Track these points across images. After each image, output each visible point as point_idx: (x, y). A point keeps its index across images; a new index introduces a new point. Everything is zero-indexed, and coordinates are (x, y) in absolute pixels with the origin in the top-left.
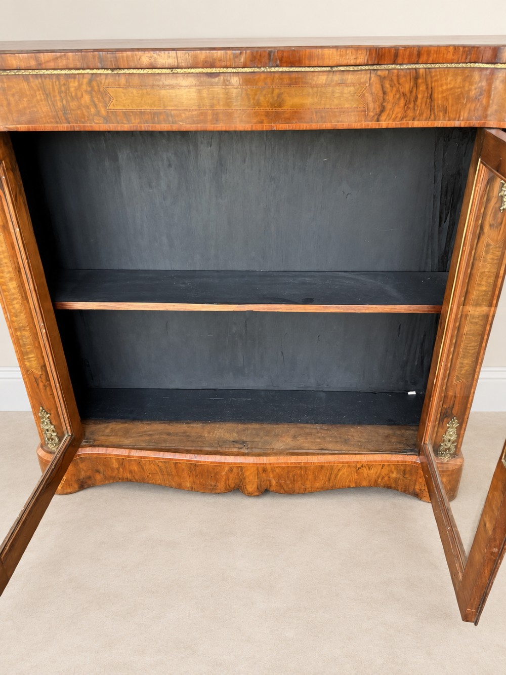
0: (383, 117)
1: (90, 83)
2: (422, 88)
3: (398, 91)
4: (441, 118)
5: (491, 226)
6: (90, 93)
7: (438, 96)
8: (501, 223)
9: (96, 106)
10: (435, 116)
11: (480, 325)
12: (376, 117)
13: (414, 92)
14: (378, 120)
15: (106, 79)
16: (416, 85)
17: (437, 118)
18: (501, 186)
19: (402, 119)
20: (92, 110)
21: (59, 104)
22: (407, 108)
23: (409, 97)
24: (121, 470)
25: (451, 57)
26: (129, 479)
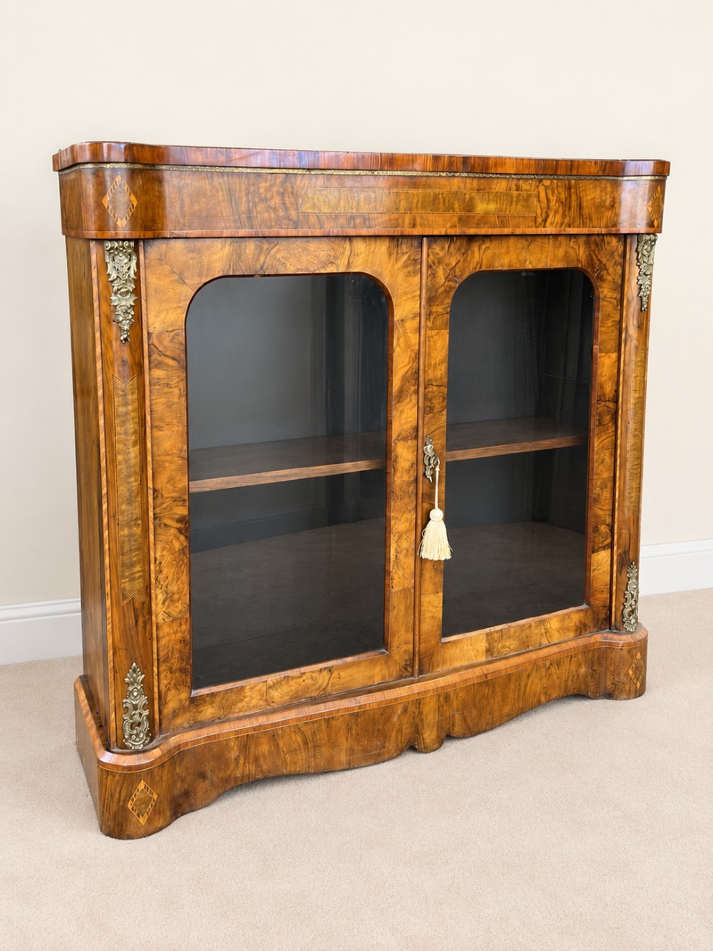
0: (548, 223)
1: (283, 183)
2: (574, 196)
3: (558, 199)
4: (587, 225)
5: (635, 327)
6: (282, 195)
7: (585, 205)
9: (286, 209)
10: (583, 222)
12: (542, 224)
13: (569, 200)
14: (544, 227)
15: (302, 179)
16: (570, 195)
17: (584, 225)
18: (638, 288)
19: (560, 226)
20: (281, 214)
21: (243, 207)
22: (564, 216)
23: (566, 205)
24: (241, 761)
25: (593, 170)
26: (251, 776)
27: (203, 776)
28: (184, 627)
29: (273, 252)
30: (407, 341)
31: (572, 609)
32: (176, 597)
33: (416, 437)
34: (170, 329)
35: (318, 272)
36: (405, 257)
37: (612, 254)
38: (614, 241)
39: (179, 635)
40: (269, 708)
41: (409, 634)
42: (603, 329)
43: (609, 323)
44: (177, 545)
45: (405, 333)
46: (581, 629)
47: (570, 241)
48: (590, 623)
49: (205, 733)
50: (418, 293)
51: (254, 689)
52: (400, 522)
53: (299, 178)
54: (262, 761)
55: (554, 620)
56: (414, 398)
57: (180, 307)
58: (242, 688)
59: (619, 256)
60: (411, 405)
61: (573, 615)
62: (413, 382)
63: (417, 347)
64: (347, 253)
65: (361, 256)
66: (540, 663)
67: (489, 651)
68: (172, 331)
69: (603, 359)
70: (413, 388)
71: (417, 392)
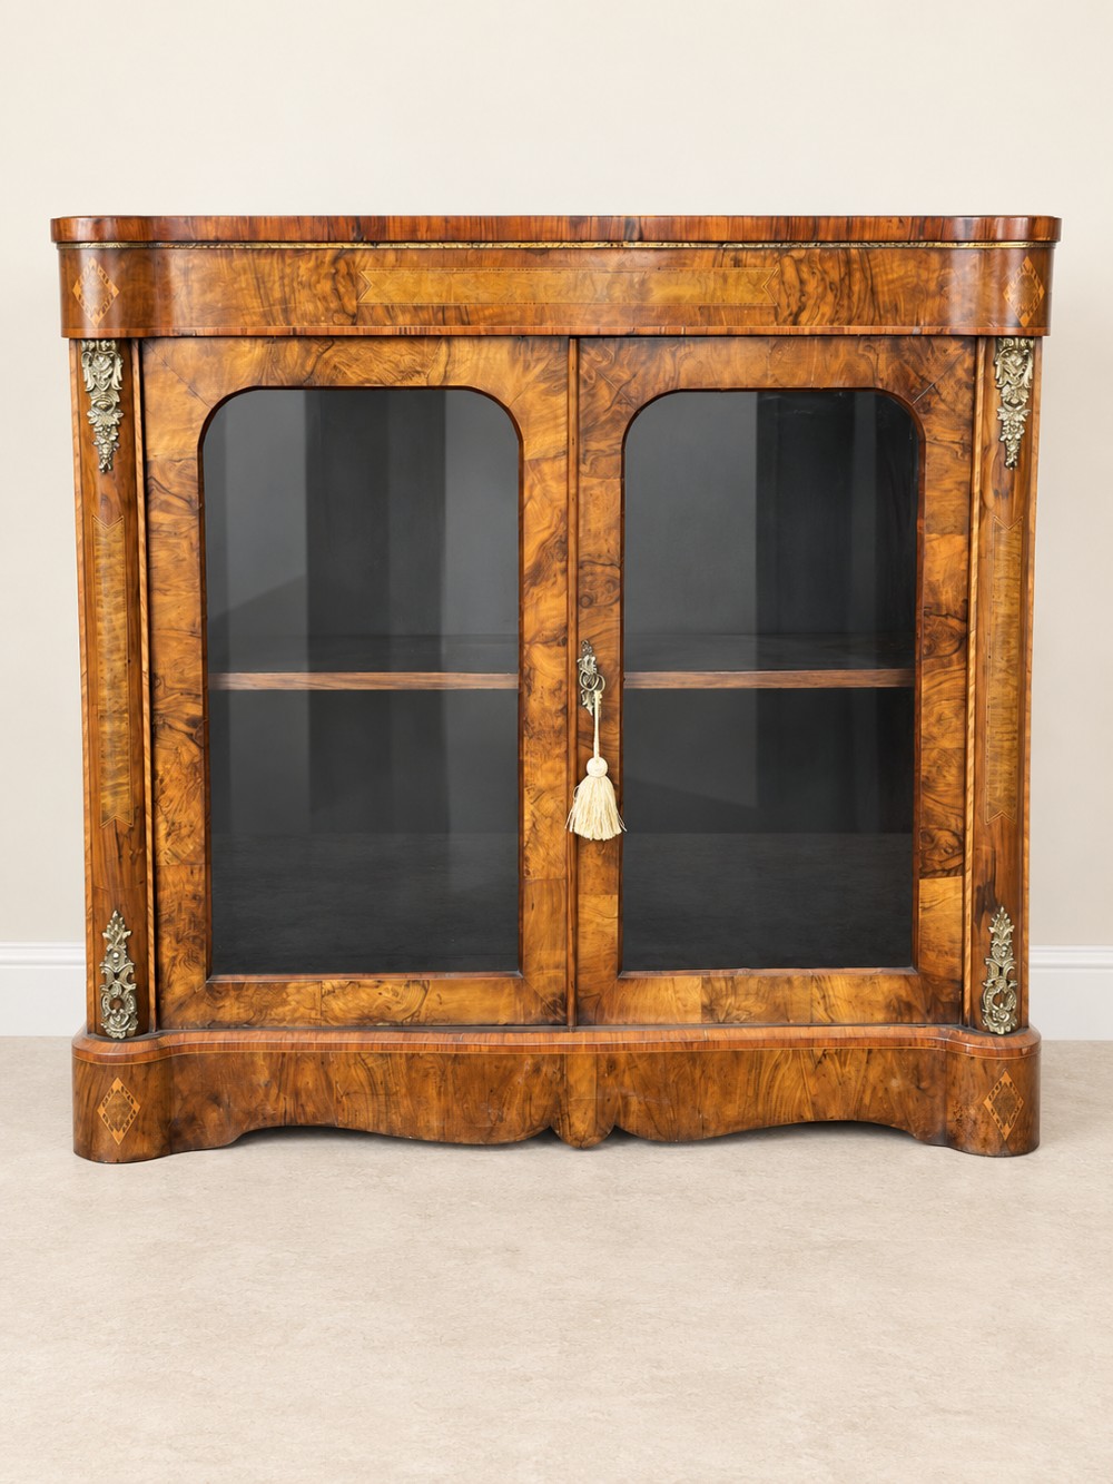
0: (804, 317)
1: (335, 260)
2: (858, 275)
3: (823, 279)
4: (890, 320)
5: (997, 493)
6: (334, 277)
7: (882, 289)
8: (1012, 489)
9: (340, 298)
10: (880, 316)
11: (1012, 686)
12: (791, 318)
13: (847, 282)
14: (795, 323)
15: (363, 256)
16: (849, 274)
17: (884, 321)
18: (999, 426)
19: (832, 322)
20: (334, 305)
21: (277, 294)
22: (838, 305)
23: (841, 290)
24: (274, 1091)
25: (896, 233)
26: (288, 1116)
27: (216, 1099)
28: (196, 877)
29: (326, 355)
30: (545, 492)
31: (879, 970)
32: (184, 831)
33: (565, 642)
34: (176, 457)
35: (398, 384)
36: (541, 366)
37: (950, 368)
38: (954, 348)
39: (189, 888)
40: (323, 1023)
41: (558, 952)
42: (936, 494)
43: (948, 484)
44: (186, 758)
45: (542, 480)
46: (901, 1011)
47: (858, 345)
48: (919, 1004)
49: (221, 1037)
50: (564, 419)
51: (302, 991)
52: (542, 771)
53: (359, 254)
54: (304, 1098)
55: (840, 982)
56: (561, 579)
57: (191, 428)
58: (285, 986)
59: (966, 371)
60: (556, 591)
61: (885, 983)
62: (560, 556)
63: (564, 502)
64: (443, 358)
65: (468, 364)
66: (803, 1049)
67: (709, 1010)
68: (180, 461)
69: (935, 543)
70: (559, 565)
71: (566, 570)
